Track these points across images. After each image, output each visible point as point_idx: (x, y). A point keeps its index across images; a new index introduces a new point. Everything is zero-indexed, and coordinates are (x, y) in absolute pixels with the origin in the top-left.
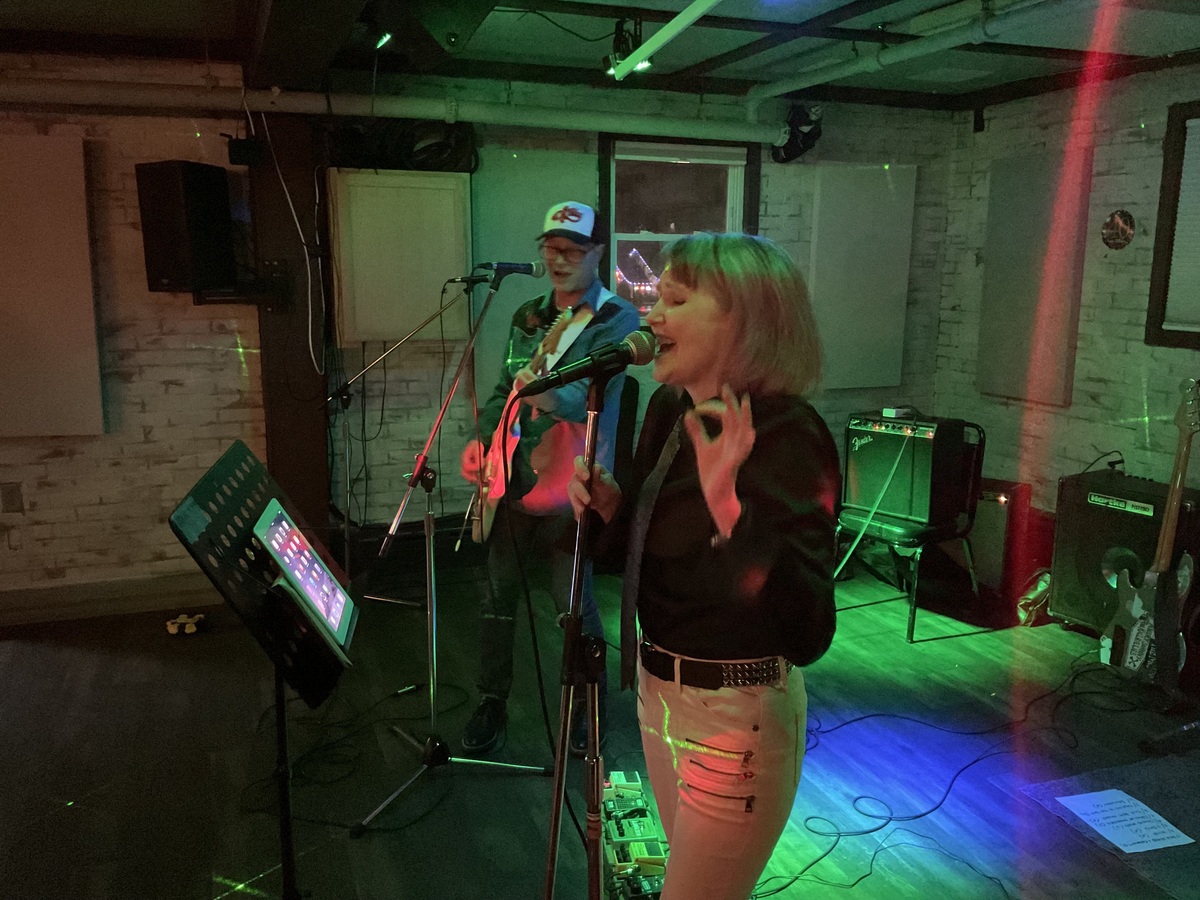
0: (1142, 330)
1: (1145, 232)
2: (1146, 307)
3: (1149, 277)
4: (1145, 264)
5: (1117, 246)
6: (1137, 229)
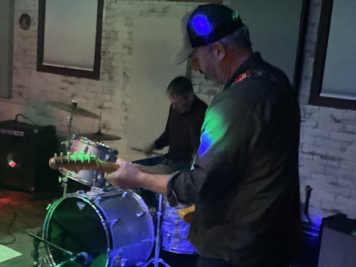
0: (35, 66)
2: (36, 56)
3: (36, 42)
4: (34, 37)
5: (26, 29)
6: (32, 22)
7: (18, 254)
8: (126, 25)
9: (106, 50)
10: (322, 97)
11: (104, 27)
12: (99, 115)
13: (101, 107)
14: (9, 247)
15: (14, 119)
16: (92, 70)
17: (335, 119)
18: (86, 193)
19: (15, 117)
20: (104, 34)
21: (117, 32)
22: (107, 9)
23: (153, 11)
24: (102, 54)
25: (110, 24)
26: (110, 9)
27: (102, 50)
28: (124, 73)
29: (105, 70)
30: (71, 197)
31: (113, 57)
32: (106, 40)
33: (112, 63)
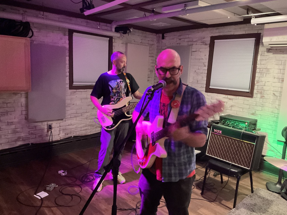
2: (205, 83)
8: (276, 65)
9: (260, 80)
11: (258, 66)
13: (253, 114)
16: (248, 91)
20: (258, 70)
21: (269, 69)
22: (260, 55)
24: (256, 82)
25: (263, 64)
26: (264, 55)
27: (256, 80)
28: (274, 94)
29: (258, 92)
31: (265, 84)
32: (260, 74)
33: (264, 88)
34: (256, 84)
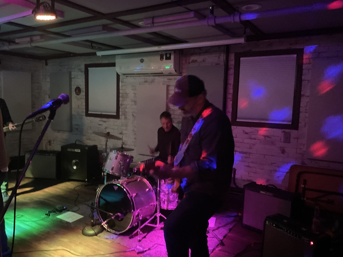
0: (84, 114)
1: (83, 92)
2: (85, 108)
3: (85, 101)
4: (83, 99)
5: (78, 95)
6: (82, 91)
7: (81, 217)
8: (132, 90)
9: (123, 103)
10: (238, 121)
11: (121, 91)
12: (121, 137)
13: (121, 133)
14: (76, 213)
15: (75, 143)
16: (115, 114)
17: (245, 132)
18: (118, 180)
19: (75, 142)
20: (121, 95)
21: (128, 93)
22: (122, 82)
23: (146, 82)
24: (120, 105)
25: (124, 90)
26: (123, 82)
27: (120, 103)
28: (133, 115)
29: (122, 114)
30: (110, 183)
31: (126, 106)
32: (122, 98)
33: (126, 110)
34: (120, 107)
